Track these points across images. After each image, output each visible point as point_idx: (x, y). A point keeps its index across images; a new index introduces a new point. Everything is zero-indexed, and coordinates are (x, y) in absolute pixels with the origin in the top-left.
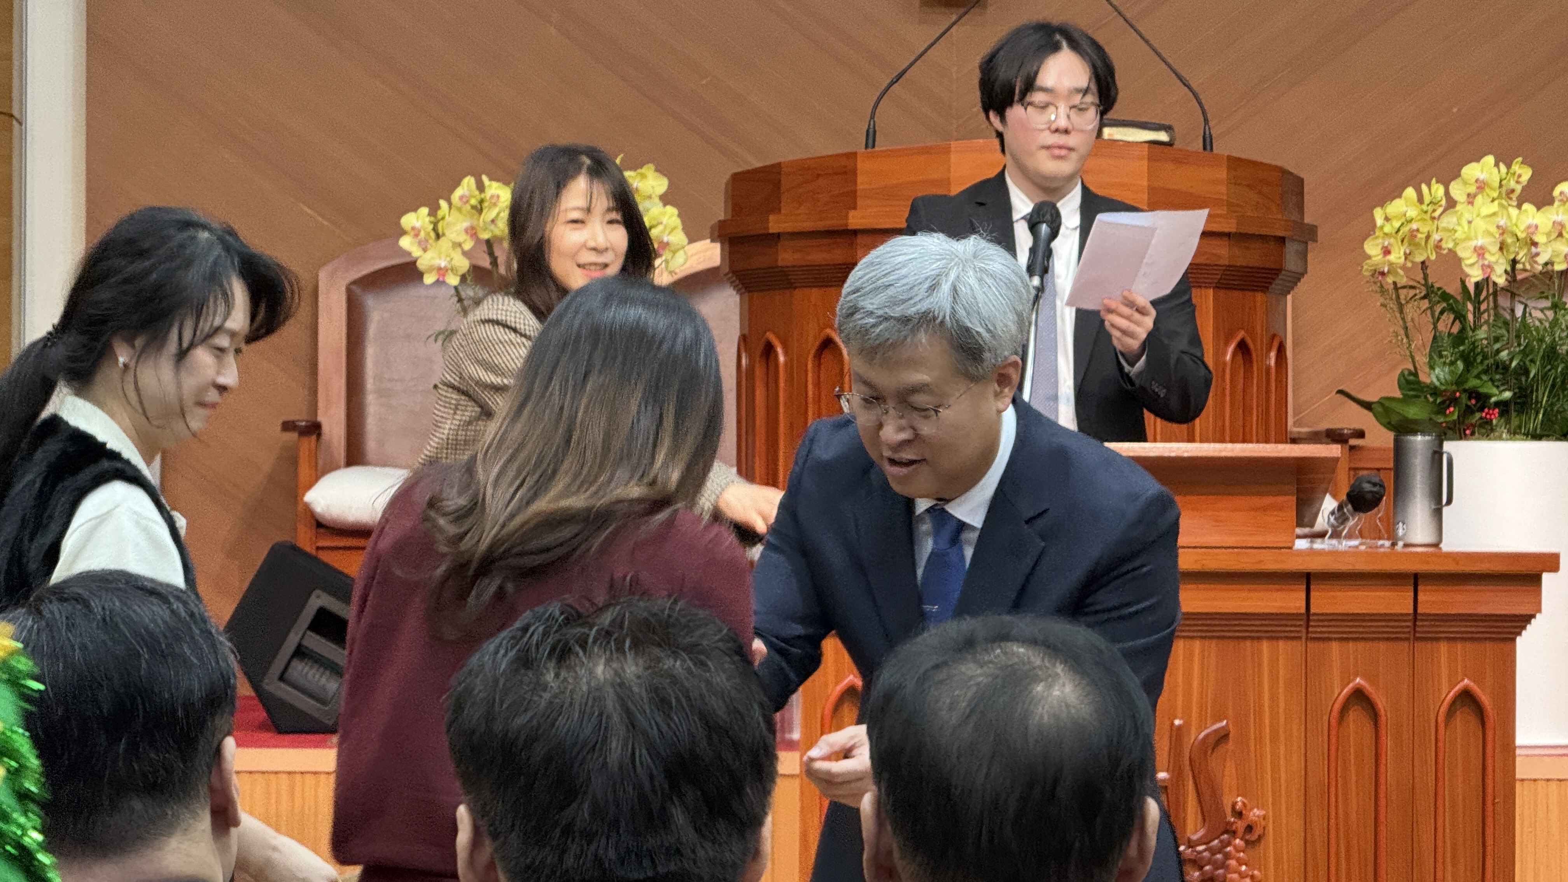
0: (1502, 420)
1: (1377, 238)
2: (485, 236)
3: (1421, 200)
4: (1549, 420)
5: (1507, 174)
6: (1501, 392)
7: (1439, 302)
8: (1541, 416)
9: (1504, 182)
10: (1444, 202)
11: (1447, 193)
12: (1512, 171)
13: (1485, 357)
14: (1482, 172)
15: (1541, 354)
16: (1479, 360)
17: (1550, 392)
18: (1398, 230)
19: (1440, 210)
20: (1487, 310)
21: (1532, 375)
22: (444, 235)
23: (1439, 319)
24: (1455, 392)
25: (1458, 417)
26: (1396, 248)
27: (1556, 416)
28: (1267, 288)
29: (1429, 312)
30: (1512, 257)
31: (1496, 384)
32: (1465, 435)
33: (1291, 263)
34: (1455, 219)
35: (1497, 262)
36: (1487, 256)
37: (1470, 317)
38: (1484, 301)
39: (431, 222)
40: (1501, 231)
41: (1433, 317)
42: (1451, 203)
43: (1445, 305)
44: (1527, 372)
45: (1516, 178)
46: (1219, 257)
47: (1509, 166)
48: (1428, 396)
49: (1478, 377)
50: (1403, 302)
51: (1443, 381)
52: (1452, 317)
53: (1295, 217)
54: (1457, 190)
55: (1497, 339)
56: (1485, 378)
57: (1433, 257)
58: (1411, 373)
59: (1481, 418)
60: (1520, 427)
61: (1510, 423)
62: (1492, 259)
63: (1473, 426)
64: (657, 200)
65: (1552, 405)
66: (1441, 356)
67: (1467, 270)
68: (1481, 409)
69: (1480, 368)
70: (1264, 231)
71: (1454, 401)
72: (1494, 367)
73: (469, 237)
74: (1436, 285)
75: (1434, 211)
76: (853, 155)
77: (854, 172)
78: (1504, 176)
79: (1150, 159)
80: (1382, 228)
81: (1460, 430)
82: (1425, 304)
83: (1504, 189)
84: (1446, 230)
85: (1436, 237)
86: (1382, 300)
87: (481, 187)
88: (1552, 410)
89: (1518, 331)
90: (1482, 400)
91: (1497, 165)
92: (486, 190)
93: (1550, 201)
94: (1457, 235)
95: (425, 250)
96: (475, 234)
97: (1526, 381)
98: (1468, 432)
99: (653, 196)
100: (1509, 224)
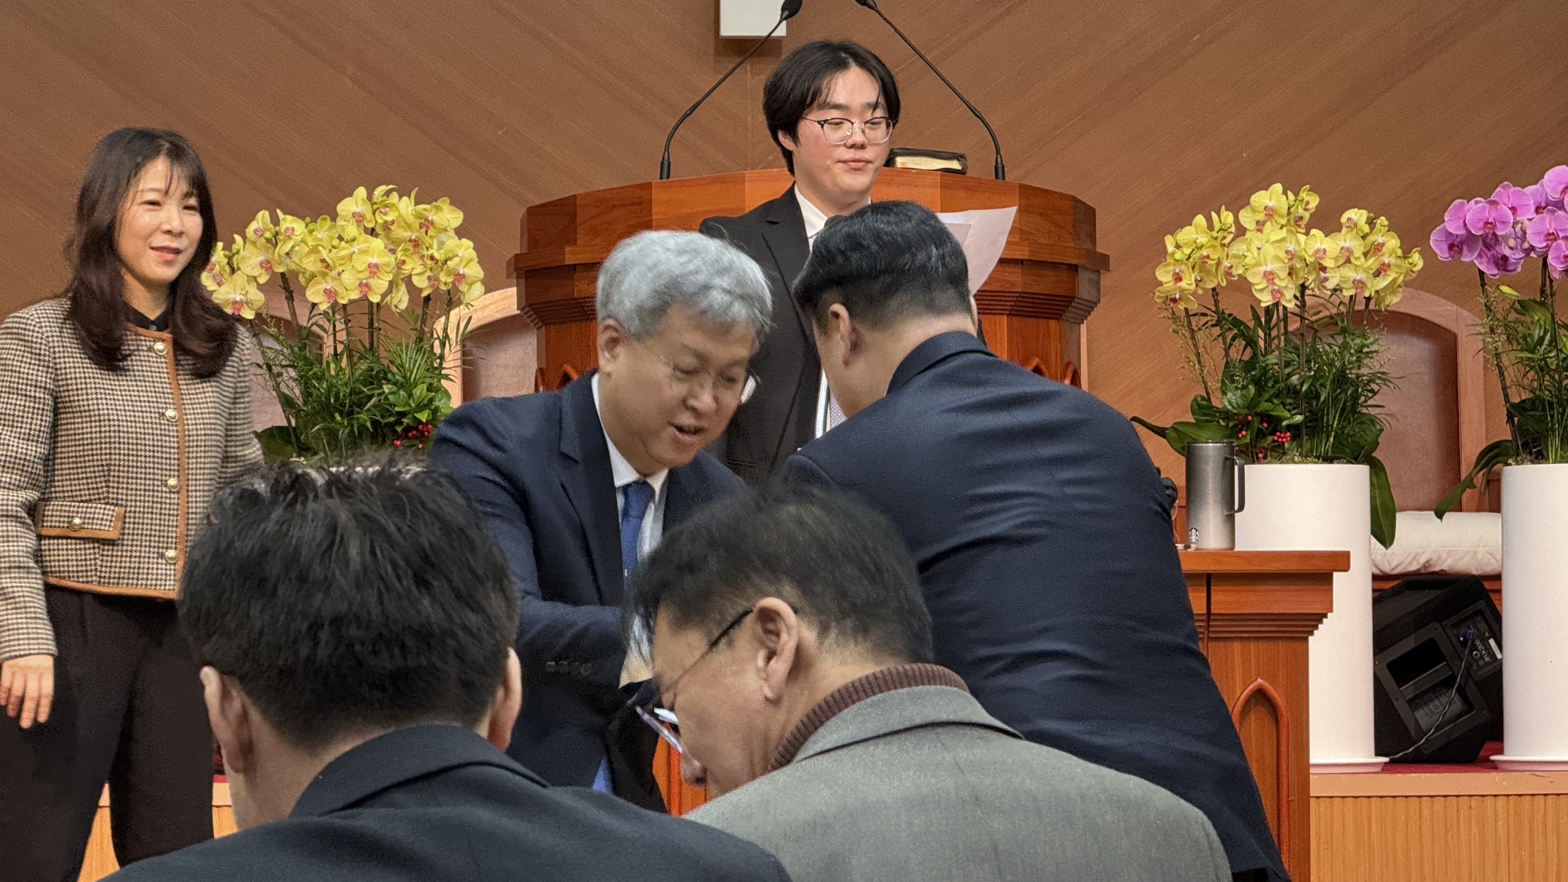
0: (1294, 444)
1: (1168, 264)
2: (281, 270)
3: (1211, 227)
4: (1340, 443)
5: (1295, 201)
6: (1293, 415)
7: (1230, 329)
8: (1332, 439)
9: (1292, 210)
10: (1233, 229)
11: (1237, 221)
12: (1299, 198)
13: (1276, 382)
14: (1270, 199)
15: (1331, 377)
16: (1269, 385)
17: (1340, 416)
18: (1189, 257)
19: (1231, 237)
20: (1278, 337)
21: (1322, 399)
22: (239, 269)
23: (1231, 345)
24: (1247, 415)
25: (1251, 440)
26: (1187, 274)
27: (1347, 440)
28: (1061, 315)
29: (1220, 339)
30: (1301, 282)
31: (1287, 407)
32: (1258, 458)
33: (1084, 291)
34: (1245, 247)
35: (1286, 287)
36: (1277, 281)
37: (1261, 343)
38: (1274, 327)
39: (226, 256)
40: (1290, 257)
41: (1224, 343)
42: (1241, 231)
43: (1236, 331)
44: (1317, 396)
45: (1303, 205)
46: (1013, 284)
47: (1296, 194)
48: (1221, 421)
49: (1269, 400)
50: (1195, 328)
51: (1235, 405)
52: (1244, 343)
53: (1088, 245)
54: (1247, 218)
55: (1288, 364)
56: (1275, 401)
57: (1224, 284)
58: (1203, 398)
59: (1274, 441)
60: (1312, 451)
61: (1301, 447)
62: (1283, 284)
63: (1267, 450)
64: (452, 233)
65: (1343, 428)
66: (1233, 381)
67: (1257, 295)
68: (1273, 433)
69: (1272, 392)
70: (1057, 259)
71: (1246, 425)
72: (1285, 392)
73: (263, 271)
74: (1227, 312)
75: (1224, 238)
76: (647, 186)
77: (650, 202)
78: (1292, 203)
79: (943, 187)
80: (1173, 254)
81: (1252, 453)
82: (1217, 331)
83: (1292, 216)
84: (1235, 256)
85: (1226, 264)
86: (1174, 327)
87: (276, 221)
88: (1343, 432)
89: (1308, 356)
90: (1273, 423)
91: (1285, 193)
92: (281, 223)
93: (1338, 228)
94: (1246, 260)
95: (220, 284)
96: (271, 267)
97: (1317, 404)
98: (1260, 455)
99: (448, 229)
100: (1298, 249)
